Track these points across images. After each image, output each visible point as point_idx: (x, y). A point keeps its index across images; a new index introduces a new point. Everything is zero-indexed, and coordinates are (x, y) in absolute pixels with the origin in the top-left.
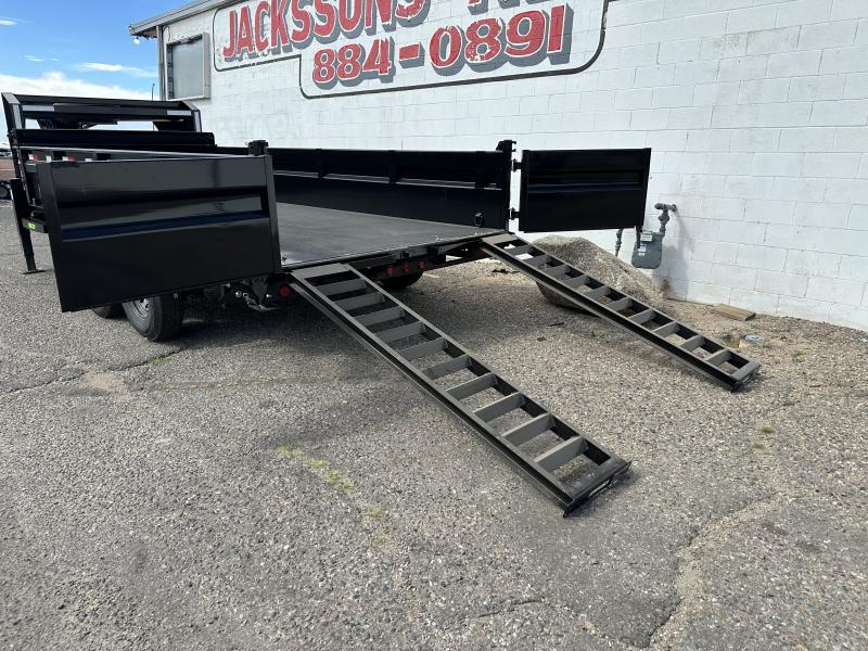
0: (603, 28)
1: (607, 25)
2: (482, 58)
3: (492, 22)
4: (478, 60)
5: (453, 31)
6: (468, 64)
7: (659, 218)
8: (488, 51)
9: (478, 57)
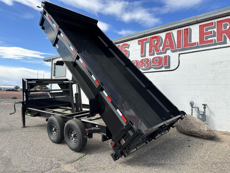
0: (179, 60)
1: (180, 60)
2: (145, 67)
3: (147, 59)
4: (144, 68)
5: (136, 61)
6: (141, 69)
7: (203, 108)
8: (147, 66)
9: (144, 67)
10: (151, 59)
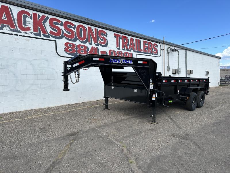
10: (124, 53)
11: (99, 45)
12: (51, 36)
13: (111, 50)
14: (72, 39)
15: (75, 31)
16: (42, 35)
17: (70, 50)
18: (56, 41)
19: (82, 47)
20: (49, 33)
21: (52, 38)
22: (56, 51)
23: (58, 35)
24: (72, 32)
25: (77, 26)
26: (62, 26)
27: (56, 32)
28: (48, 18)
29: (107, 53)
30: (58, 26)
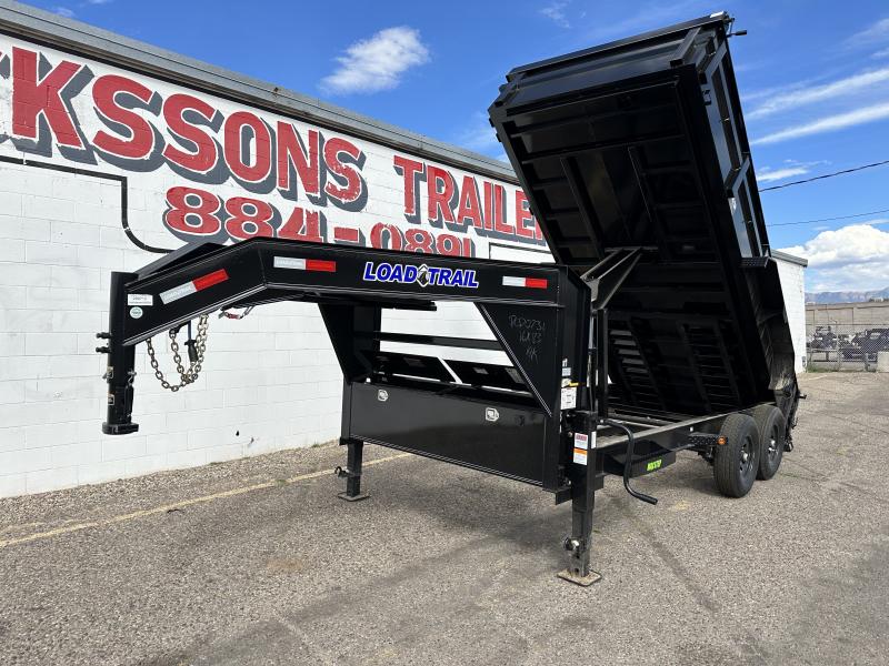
10: (436, 237)
11: (329, 202)
12: (102, 155)
13: (379, 226)
14: (204, 173)
15: (220, 137)
16: (55, 150)
17: (194, 220)
18: (124, 180)
19: (250, 210)
20: (91, 143)
21: (103, 167)
22: (125, 224)
23: (137, 153)
24: (206, 142)
25: (226, 116)
26: (157, 114)
27: (124, 139)
28: (88, 74)
29: (363, 238)
30: (137, 111)
